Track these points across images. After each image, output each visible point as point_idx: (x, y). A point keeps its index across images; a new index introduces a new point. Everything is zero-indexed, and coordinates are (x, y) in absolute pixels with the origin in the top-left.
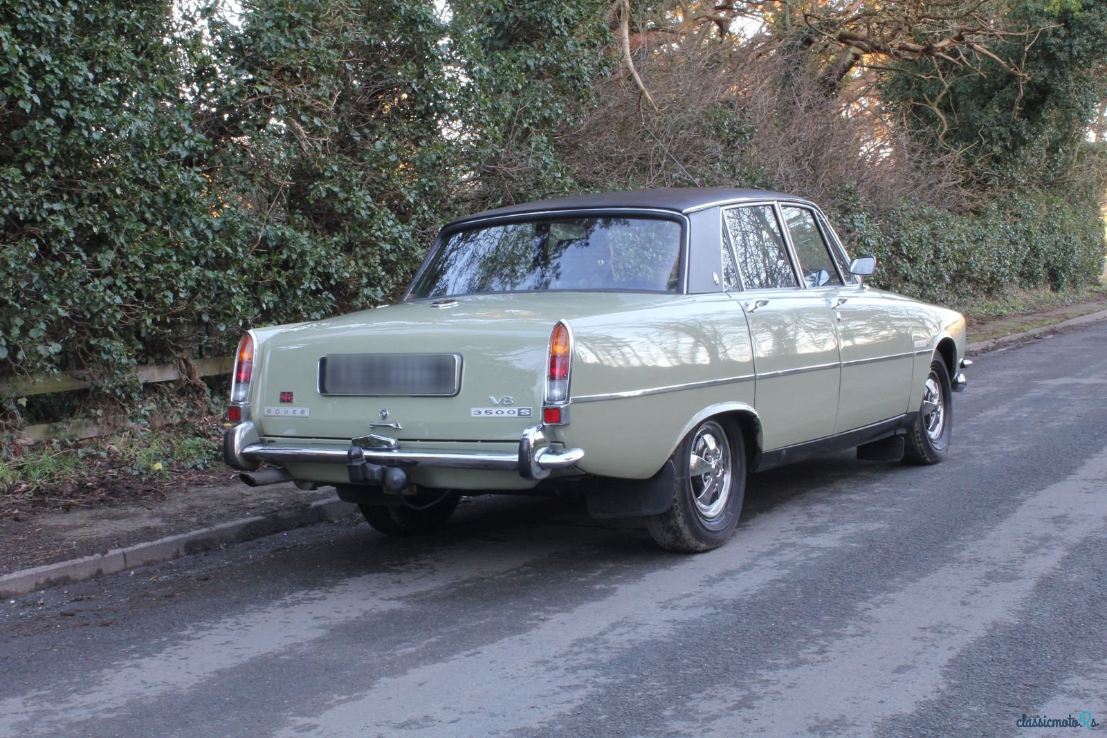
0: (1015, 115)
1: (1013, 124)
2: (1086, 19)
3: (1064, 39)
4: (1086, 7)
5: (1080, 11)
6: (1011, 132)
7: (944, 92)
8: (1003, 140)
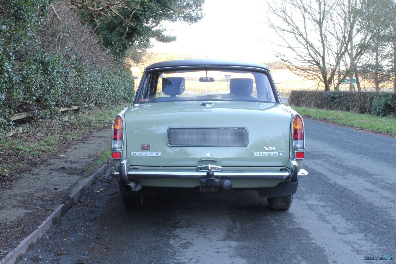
0: (123, 38)
1: (123, 41)
2: (150, 5)
3: (142, 12)
4: (150, 1)
5: (148, 2)
6: (122, 44)
7: (97, 27)
8: (120, 47)
